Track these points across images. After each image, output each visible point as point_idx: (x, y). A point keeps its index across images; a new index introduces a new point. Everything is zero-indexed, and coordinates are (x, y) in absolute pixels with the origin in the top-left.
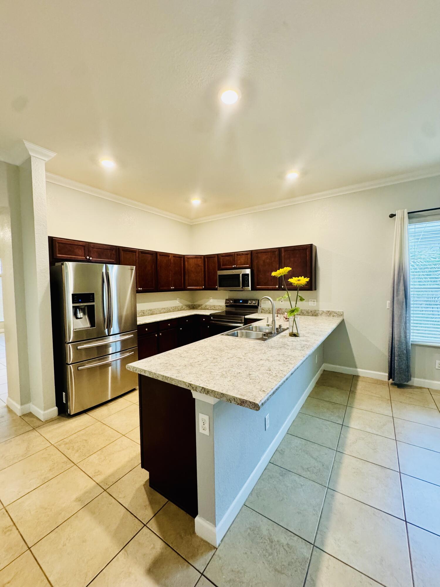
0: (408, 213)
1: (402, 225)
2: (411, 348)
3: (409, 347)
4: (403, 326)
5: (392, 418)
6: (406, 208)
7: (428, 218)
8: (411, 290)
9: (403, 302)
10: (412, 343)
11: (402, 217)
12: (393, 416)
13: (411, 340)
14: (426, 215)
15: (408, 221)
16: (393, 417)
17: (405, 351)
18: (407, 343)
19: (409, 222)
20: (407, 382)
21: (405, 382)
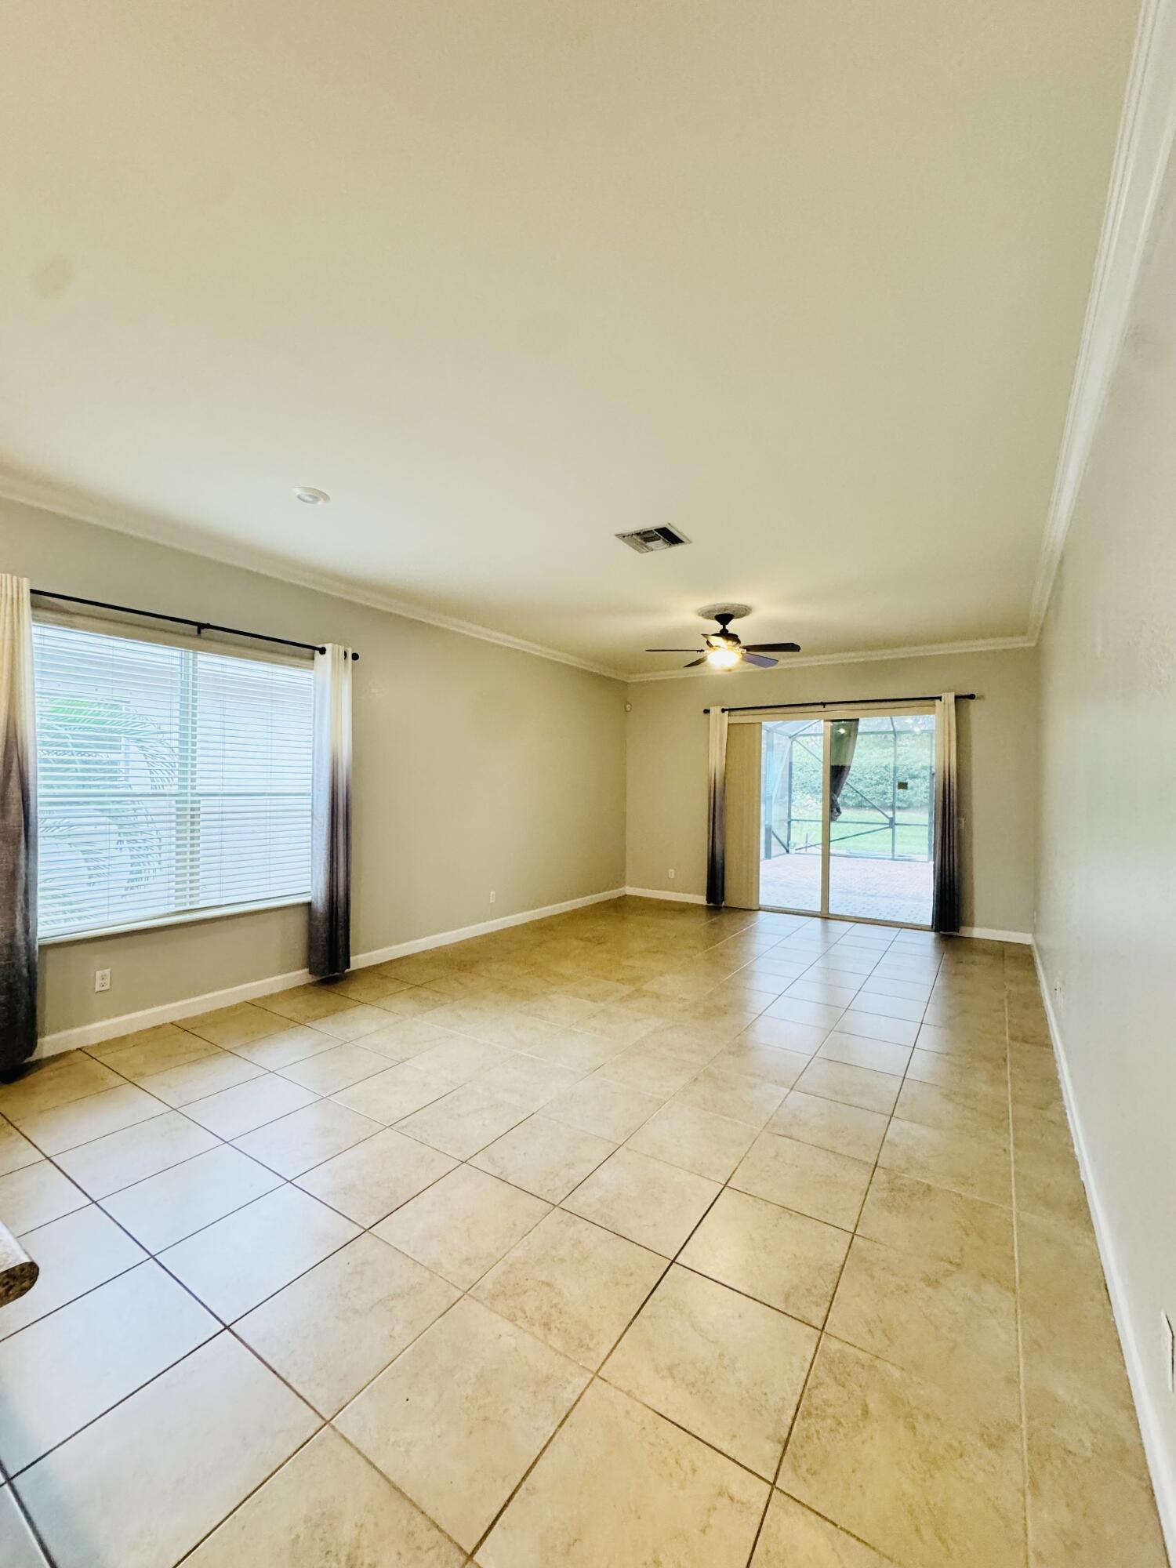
0: (33, 591)
1: (15, 617)
2: (39, 958)
3: (34, 954)
4: (20, 901)
5: (47, 1161)
6: (25, 577)
7: (78, 620)
8: (40, 800)
9: (19, 835)
10: (43, 942)
11: (15, 596)
12: (48, 1156)
13: (40, 935)
14: (72, 610)
15: (31, 612)
16: (47, 1158)
17: (25, 972)
18: (29, 946)
19: (33, 615)
20: (31, 1055)
21: (25, 1058)
